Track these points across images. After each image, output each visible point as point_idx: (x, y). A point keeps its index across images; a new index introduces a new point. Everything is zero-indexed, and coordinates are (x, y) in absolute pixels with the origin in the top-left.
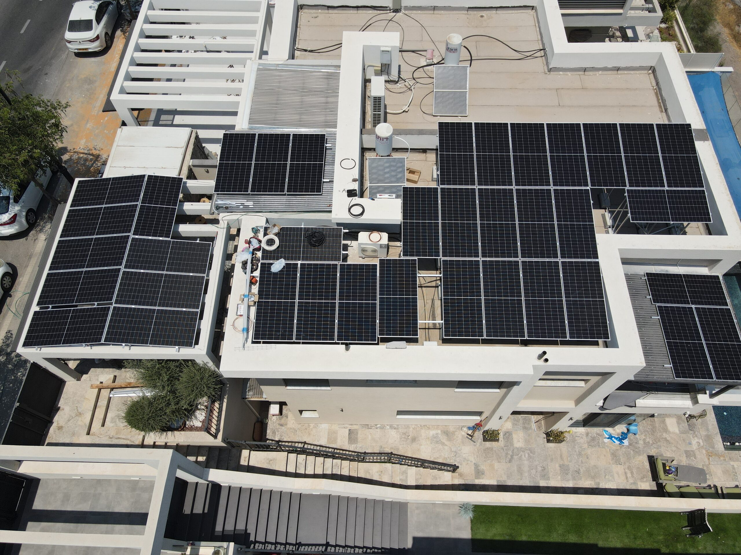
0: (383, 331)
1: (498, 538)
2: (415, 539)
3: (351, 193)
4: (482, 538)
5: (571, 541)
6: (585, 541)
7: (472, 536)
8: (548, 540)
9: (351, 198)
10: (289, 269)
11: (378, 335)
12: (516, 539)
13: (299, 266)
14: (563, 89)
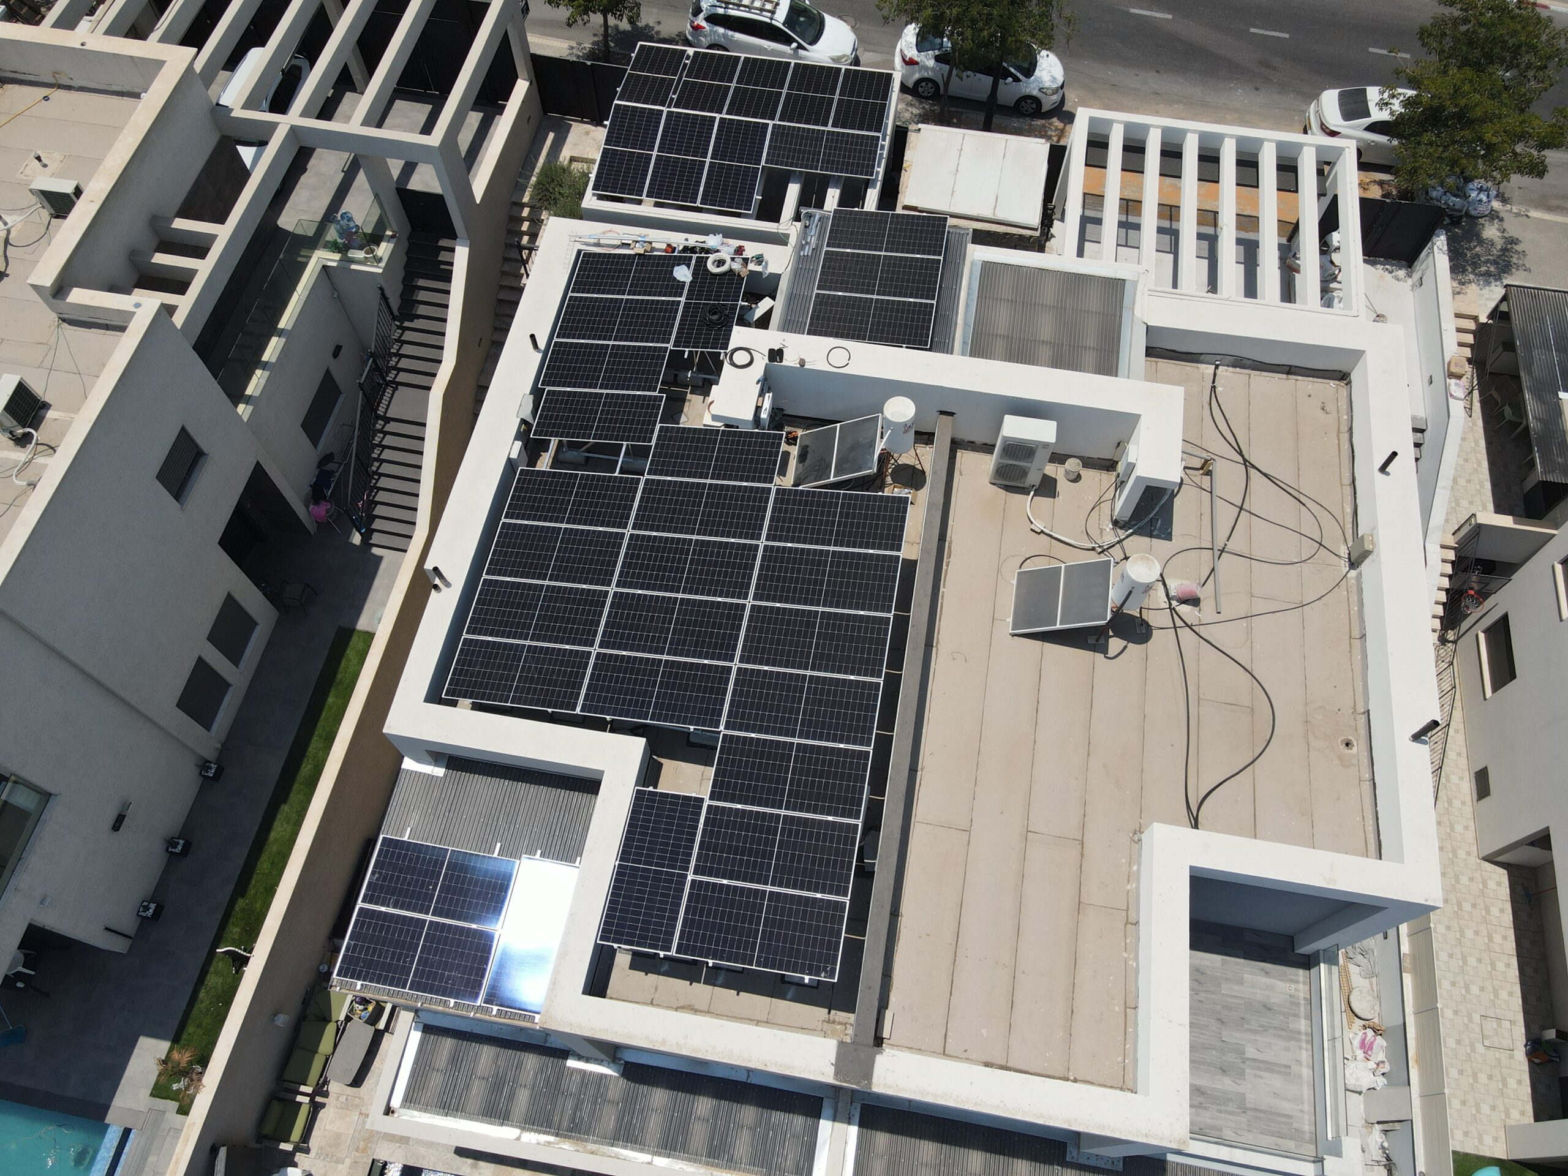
0: (553, 395)
1: (343, 663)
2: (380, 559)
3: (776, 354)
4: (351, 643)
5: (304, 765)
6: (296, 786)
7: (358, 631)
8: (316, 733)
9: (766, 354)
10: (675, 287)
11: (547, 389)
12: (333, 689)
13: (678, 299)
14: (1082, 855)
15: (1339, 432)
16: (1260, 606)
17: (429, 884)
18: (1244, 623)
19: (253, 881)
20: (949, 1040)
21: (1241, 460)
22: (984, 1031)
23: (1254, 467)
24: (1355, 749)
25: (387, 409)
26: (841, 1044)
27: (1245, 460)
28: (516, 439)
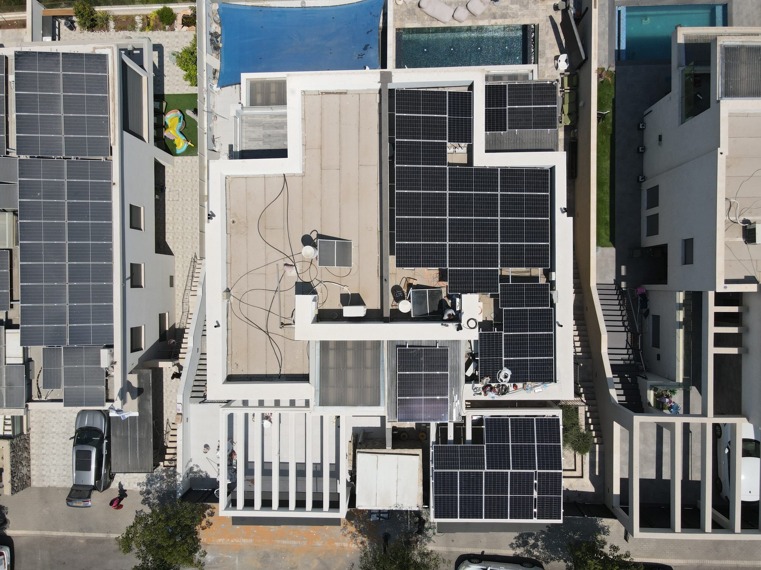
0: (546, 304)
3: (459, 328)
9: (463, 327)
10: (508, 365)
11: (549, 308)
13: (506, 359)
14: (321, 165)
15: (232, 354)
16: (262, 270)
17: (536, 117)
18: (268, 262)
19: (609, 144)
20: (358, 98)
21: (270, 334)
22: (348, 103)
23: (264, 331)
24: (231, 220)
25: (627, 336)
26: (391, 82)
27: (268, 334)
28: (555, 281)
